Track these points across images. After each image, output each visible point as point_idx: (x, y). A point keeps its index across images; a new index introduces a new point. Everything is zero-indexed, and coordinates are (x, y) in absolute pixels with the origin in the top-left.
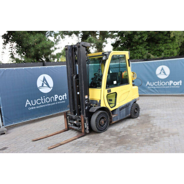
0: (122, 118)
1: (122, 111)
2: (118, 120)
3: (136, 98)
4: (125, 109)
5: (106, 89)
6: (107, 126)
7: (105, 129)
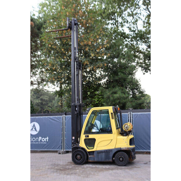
0: (100, 160)
1: (100, 154)
2: (96, 160)
3: (121, 147)
4: (103, 154)
5: (84, 134)
6: (83, 162)
7: (80, 163)
